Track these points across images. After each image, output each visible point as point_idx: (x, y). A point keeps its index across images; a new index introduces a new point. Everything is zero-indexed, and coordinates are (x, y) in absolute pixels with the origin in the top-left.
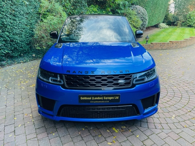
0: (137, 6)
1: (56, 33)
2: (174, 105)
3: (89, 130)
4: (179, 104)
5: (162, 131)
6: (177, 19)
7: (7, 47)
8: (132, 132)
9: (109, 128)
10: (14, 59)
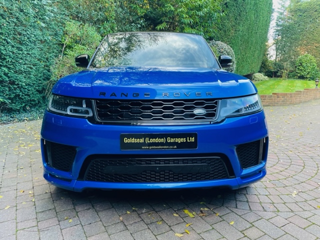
0: (217, 42)
1: (85, 57)
2: (294, 177)
3: (139, 215)
4: (301, 175)
5: (276, 215)
6: (281, 67)
7: (3, 93)
8: (220, 217)
9: (178, 210)
10: (13, 113)
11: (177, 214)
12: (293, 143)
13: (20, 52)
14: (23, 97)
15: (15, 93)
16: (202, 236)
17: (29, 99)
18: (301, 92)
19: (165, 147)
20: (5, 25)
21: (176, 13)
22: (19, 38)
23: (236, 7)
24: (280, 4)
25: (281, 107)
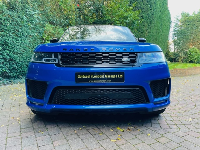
1: (56, 40)
2: (189, 111)
3: (87, 130)
4: (194, 110)
5: (178, 131)
6: (178, 56)
7: (5, 66)
8: (141, 131)
9: (113, 128)
10: (11, 79)
11: (112, 129)
12: (188, 94)
13: (17, 41)
14: (18, 69)
15: (13, 66)
16: (129, 141)
17: (21, 70)
18: (191, 68)
19: (104, 81)
20: (9, 25)
21: (112, 20)
22: (17, 33)
23: (149, 18)
24: (175, 18)
25: (179, 77)
